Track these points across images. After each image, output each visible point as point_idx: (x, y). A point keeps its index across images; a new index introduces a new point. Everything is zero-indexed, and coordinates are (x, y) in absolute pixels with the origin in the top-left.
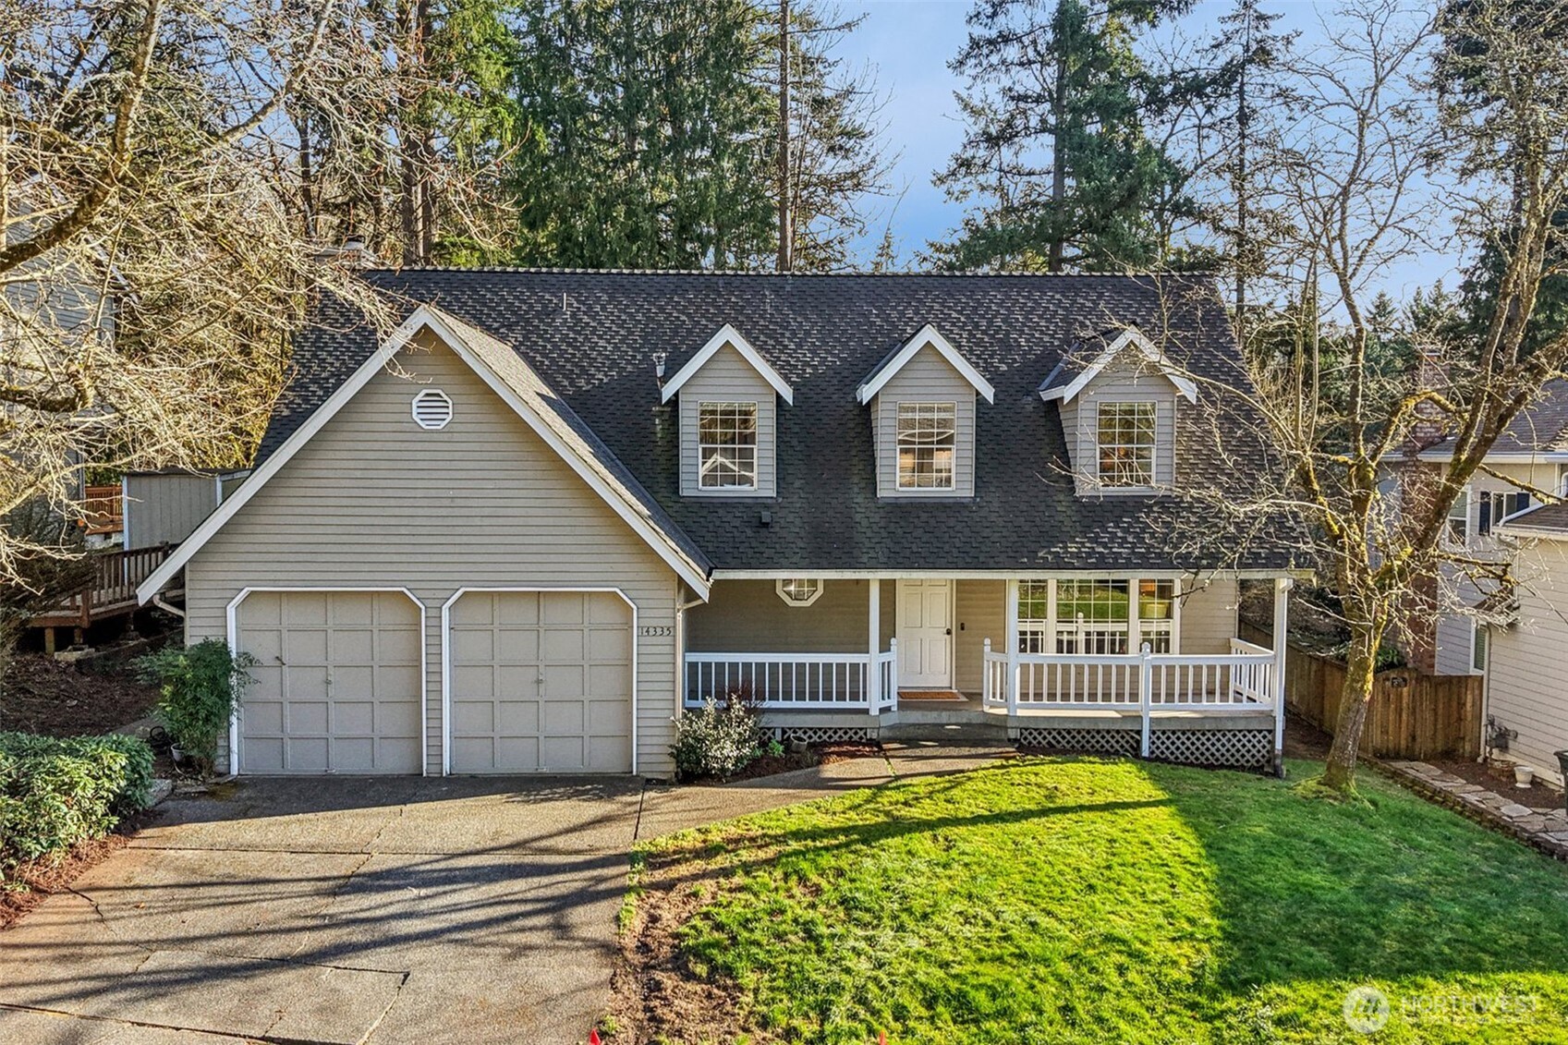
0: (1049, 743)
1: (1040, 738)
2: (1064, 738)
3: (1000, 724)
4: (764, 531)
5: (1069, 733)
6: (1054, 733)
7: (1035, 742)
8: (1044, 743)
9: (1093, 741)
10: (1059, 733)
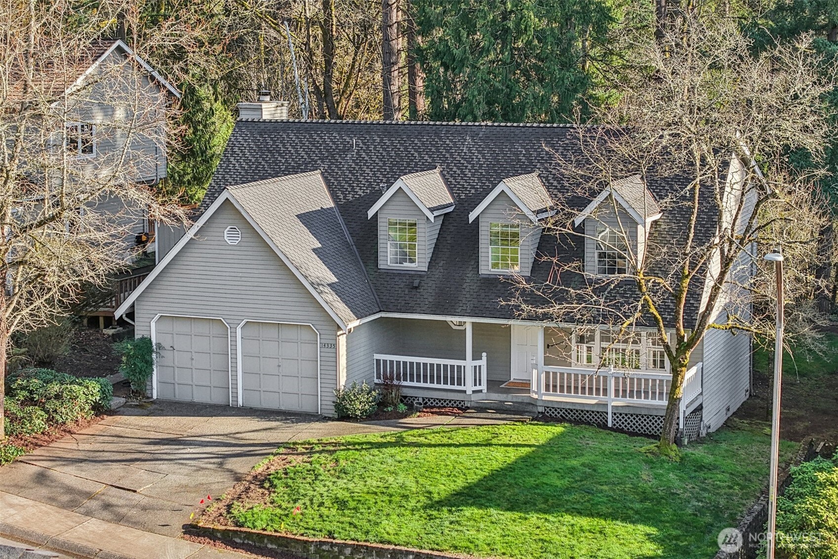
0: (561, 416)
1: (556, 413)
2: (569, 413)
3: (533, 403)
4: (414, 291)
5: (572, 411)
6: (564, 411)
7: (553, 415)
8: (559, 415)
9: (585, 417)
10: (566, 411)
